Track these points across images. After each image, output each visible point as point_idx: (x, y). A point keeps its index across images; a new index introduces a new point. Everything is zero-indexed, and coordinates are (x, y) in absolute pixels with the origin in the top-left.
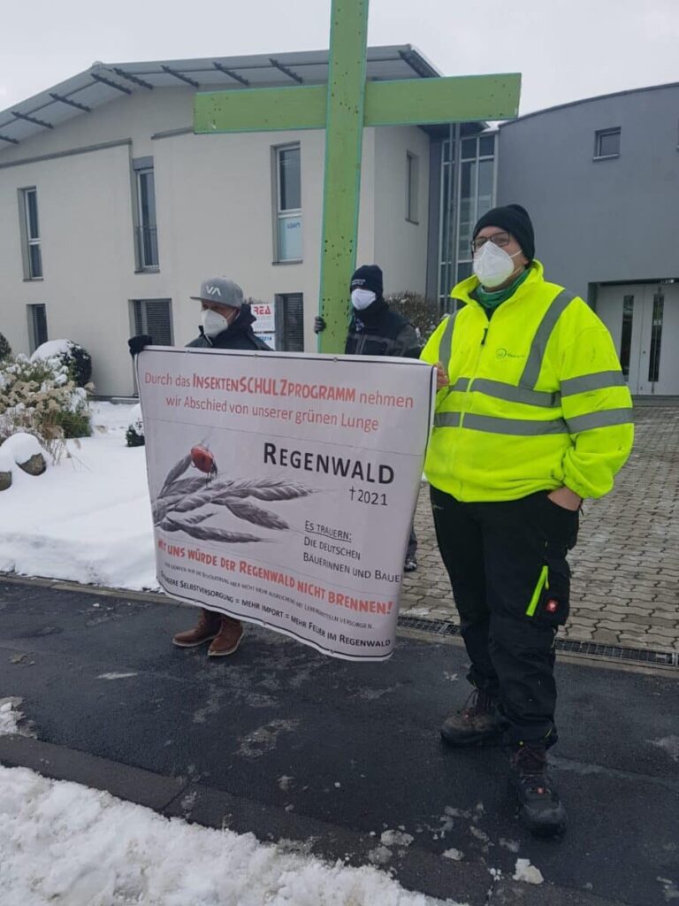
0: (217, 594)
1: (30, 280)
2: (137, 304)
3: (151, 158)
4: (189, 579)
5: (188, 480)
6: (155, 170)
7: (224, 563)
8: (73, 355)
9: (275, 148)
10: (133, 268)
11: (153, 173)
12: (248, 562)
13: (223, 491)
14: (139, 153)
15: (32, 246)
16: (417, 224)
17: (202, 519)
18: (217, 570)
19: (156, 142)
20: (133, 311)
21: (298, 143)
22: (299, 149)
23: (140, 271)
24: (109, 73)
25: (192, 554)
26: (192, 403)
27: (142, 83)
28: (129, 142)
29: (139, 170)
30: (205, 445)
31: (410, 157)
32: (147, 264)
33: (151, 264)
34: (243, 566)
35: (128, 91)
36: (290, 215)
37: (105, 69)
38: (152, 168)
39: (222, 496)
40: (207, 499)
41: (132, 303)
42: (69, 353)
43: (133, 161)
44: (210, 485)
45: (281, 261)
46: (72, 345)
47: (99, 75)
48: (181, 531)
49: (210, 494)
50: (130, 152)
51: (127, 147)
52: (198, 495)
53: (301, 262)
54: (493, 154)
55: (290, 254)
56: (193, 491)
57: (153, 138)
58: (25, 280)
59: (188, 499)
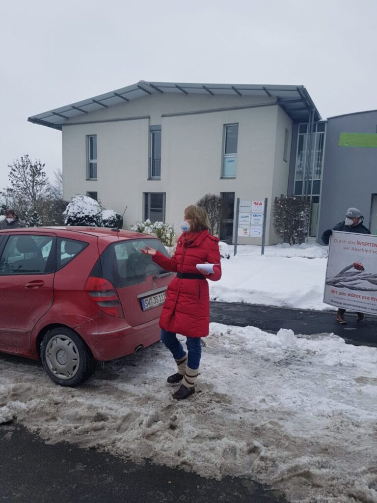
0: (359, 307)
1: (89, 180)
2: (146, 194)
3: (160, 125)
4: (347, 302)
5: (351, 272)
6: (162, 131)
7: (363, 297)
8: (117, 218)
9: (225, 125)
10: (147, 177)
11: (161, 133)
12: (374, 297)
13: (366, 276)
14: (154, 122)
15: (90, 163)
16: (286, 162)
17: (356, 284)
18: (361, 300)
19: (164, 118)
20: (144, 197)
21: (238, 123)
22: (238, 126)
23: (150, 179)
24: (146, 86)
25: (349, 295)
26: (356, 249)
27: (159, 90)
28: (149, 118)
29: (153, 131)
30: (360, 262)
31: (287, 131)
32: (153, 176)
33: (154, 176)
34: (372, 298)
35: (150, 93)
36: (230, 156)
37: (144, 83)
38: (161, 130)
39: (366, 277)
40: (359, 278)
41: (144, 194)
42: (115, 217)
43: (150, 127)
44: (360, 274)
45: (224, 177)
46: (116, 213)
47: (141, 86)
48: (345, 288)
49: (359, 277)
50: (149, 122)
51: (148, 120)
52: (355, 277)
53: (235, 178)
54: (324, 131)
55: (228, 174)
56: (352, 276)
57: (162, 116)
58: (87, 180)
59: (350, 278)
